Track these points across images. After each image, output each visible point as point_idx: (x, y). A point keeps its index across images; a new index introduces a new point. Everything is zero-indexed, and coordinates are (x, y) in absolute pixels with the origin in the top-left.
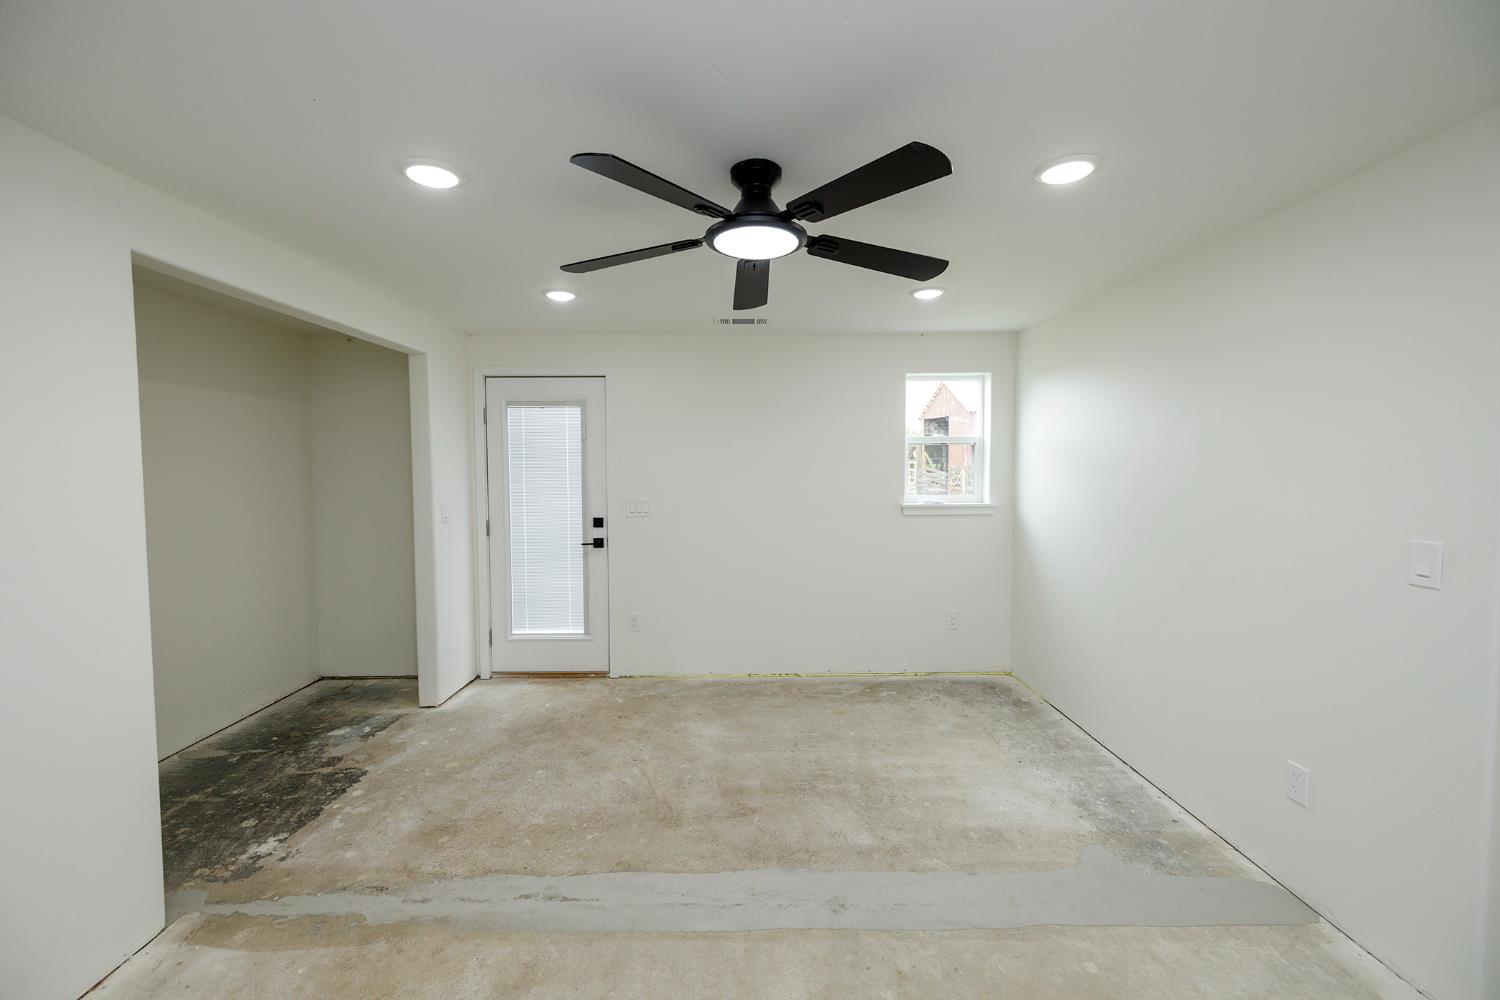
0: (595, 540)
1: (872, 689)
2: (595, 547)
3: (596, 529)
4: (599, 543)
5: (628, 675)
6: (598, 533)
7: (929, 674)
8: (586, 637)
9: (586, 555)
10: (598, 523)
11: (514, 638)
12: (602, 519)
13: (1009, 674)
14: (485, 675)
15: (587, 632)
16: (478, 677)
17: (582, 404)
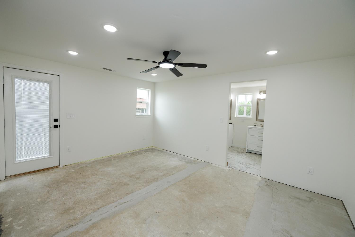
1: (133, 154)
2: (54, 128)
3: (55, 122)
4: (56, 127)
5: (66, 165)
7: (140, 149)
8: (50, 156)
9: (50, 131)
10: (56, 120)
11: (17, 162)
12: (57, 119)
13: (153, 147)
14: (3, 178)
17: (50, 83)
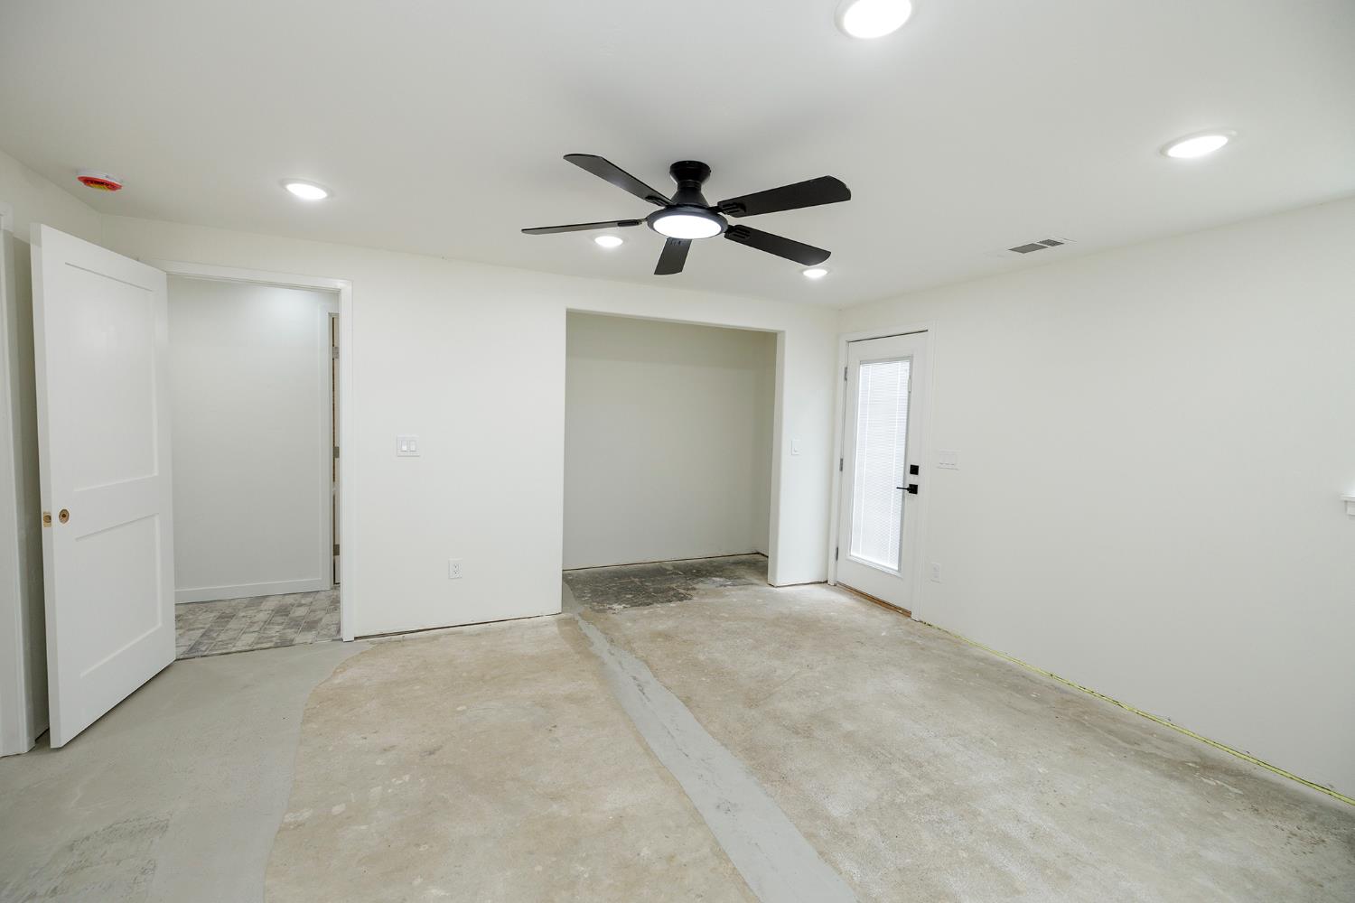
0: (911, 485)
2: (911, 491)
3: (913, 476)
4: (913, 489)
6: (913, 479)
8: (898, 574)
9: (904, 498)
10: (914, 470)
11: (851, 558)
12: (917, 467)
14: (831, 582)
15: (899, 571)
16: (826, 582)
17: (910, 358)
